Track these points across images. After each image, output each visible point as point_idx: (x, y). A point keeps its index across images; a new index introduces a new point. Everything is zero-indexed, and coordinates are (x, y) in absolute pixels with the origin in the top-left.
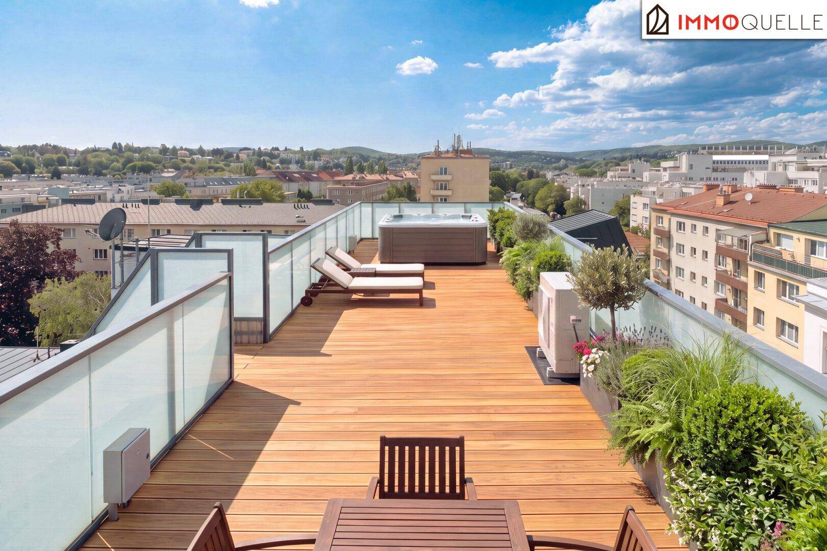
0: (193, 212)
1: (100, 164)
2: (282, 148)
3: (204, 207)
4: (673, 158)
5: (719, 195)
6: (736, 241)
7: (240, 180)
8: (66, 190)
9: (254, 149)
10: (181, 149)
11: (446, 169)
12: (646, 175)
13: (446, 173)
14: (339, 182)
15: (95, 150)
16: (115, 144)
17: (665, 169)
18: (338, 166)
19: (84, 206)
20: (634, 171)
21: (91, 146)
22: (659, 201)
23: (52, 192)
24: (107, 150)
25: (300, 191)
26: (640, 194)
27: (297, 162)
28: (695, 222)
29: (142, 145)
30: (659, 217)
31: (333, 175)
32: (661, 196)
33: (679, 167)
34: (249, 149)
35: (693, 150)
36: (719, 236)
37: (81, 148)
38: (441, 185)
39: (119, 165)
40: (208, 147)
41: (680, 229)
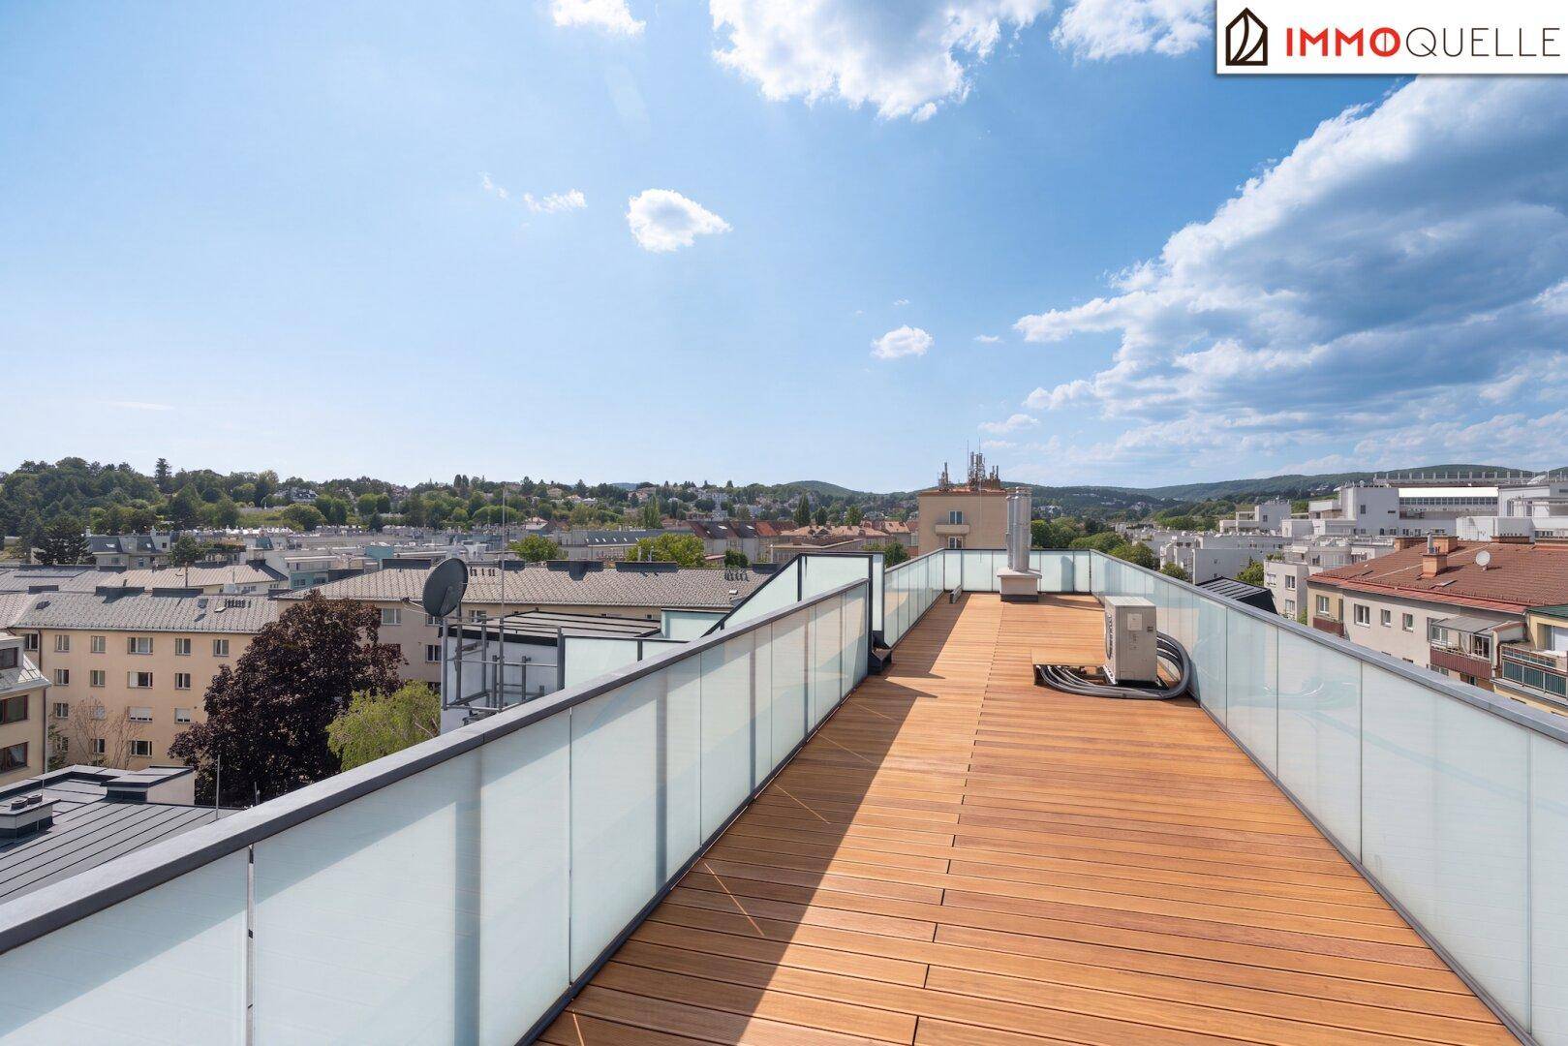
0: (574, 583)
1: (437, 508)
2: (699, 484)
3: (590, 576)
4: (1329, 494)
5: (1428, 556)
6: (1467, 638)
7: (640, 535)
8: (391, 549)
9: (658, 486)
10: (554, 485)
11: (959, 514)
12: (1287, 527)
13: (959, 522)
14: (788, 539)
15: (430, 487)
16: (458, 477)
17: (1318, 515)
18: (785, 513)
19: (414, 571)
20: (1265, 518)
21: (425, 481)
22: (1313, 570)
23: (368, 553)
24: (446, 487)
25: (728, 553)
26: (1281, 558)
27: (724, 507)
28: (1387, 606)
29: (497, 480)
30: (1322, 598)
31: (778, 527)
32: (1316, 562)
33: (1341, 510)
34: (650, 485)
35: (1363, 480)
36: (1434, 630)
37: (411, 485)
38: (952, 541)
39: (464, 512)
40: (592, 482)
41: (1361, 620)
